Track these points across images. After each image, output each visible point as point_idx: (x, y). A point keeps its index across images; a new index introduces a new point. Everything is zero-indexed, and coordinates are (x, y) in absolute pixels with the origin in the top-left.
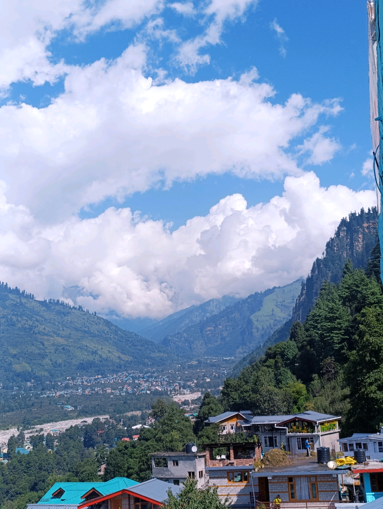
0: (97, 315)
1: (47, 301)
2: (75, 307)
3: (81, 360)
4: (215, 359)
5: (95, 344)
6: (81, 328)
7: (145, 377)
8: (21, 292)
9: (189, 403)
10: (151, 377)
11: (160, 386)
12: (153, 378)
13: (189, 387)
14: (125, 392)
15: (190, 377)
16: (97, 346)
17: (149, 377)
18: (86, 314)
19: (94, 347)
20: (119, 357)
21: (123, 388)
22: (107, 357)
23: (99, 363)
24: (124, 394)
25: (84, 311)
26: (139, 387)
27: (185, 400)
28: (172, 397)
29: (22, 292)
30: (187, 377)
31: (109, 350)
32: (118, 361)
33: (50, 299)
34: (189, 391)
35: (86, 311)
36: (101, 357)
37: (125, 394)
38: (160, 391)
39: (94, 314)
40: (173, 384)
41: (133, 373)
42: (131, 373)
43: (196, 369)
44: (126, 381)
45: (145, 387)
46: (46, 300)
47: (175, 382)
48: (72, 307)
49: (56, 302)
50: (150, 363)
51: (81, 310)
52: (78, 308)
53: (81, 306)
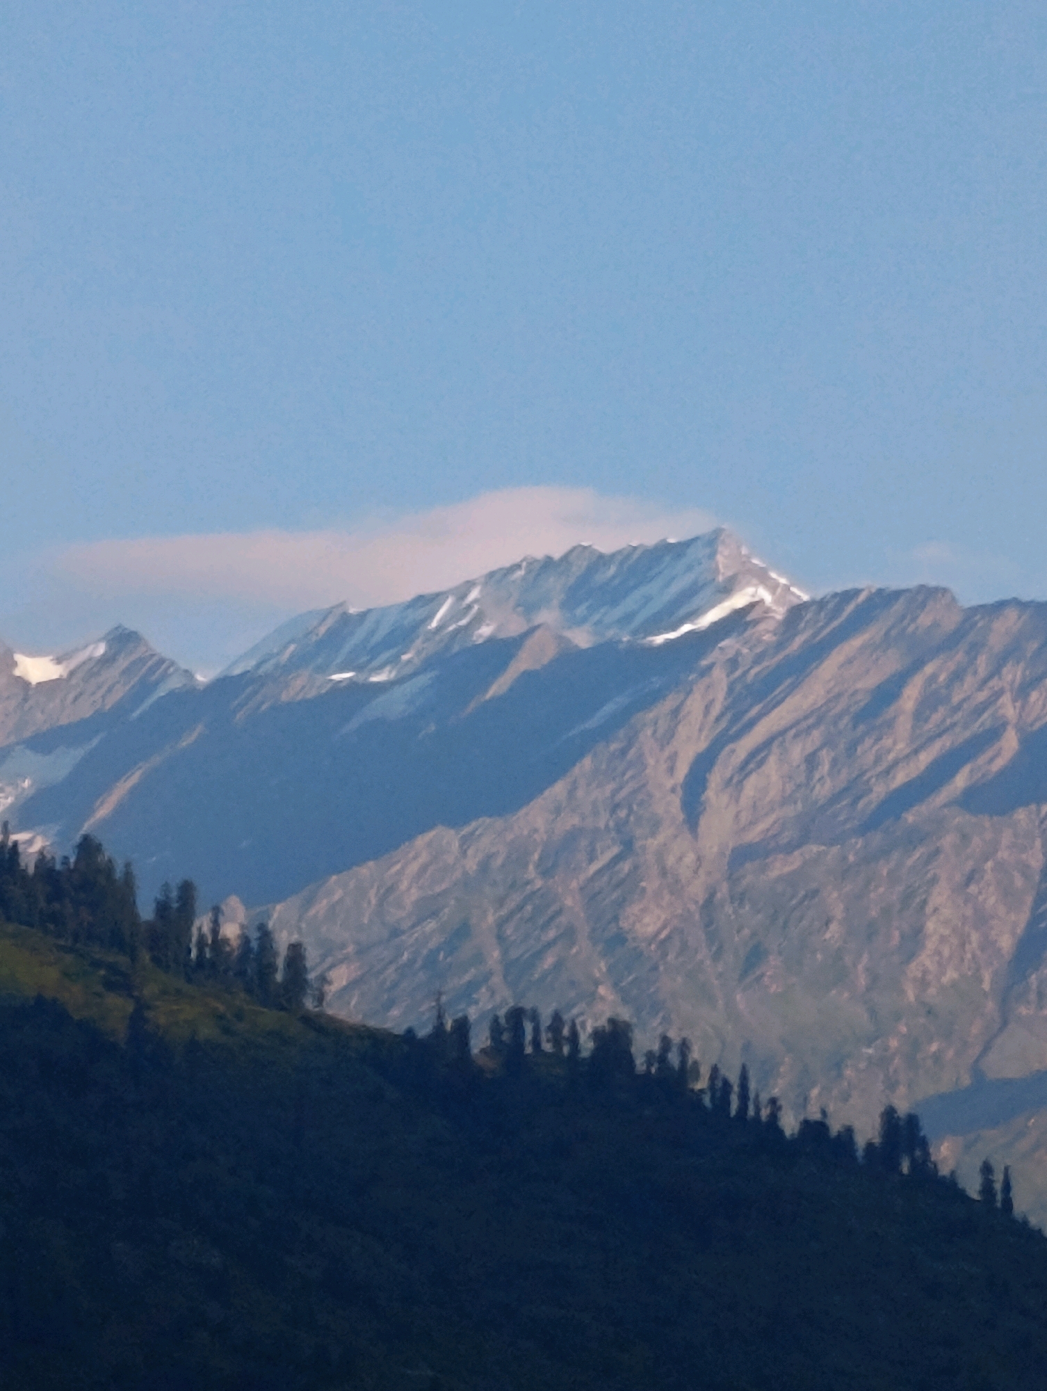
1: (479, 1041)
2: (835, 1127)
8: (146, 911)
25: (949, 1189)
29: (162, 908)
33: (517, 1015)
46: (463, 1027)
48: (790, 1124)
49: (587, 1046)
51: (905, 1167)
52: (870, 1146)
53: (912, 1121)
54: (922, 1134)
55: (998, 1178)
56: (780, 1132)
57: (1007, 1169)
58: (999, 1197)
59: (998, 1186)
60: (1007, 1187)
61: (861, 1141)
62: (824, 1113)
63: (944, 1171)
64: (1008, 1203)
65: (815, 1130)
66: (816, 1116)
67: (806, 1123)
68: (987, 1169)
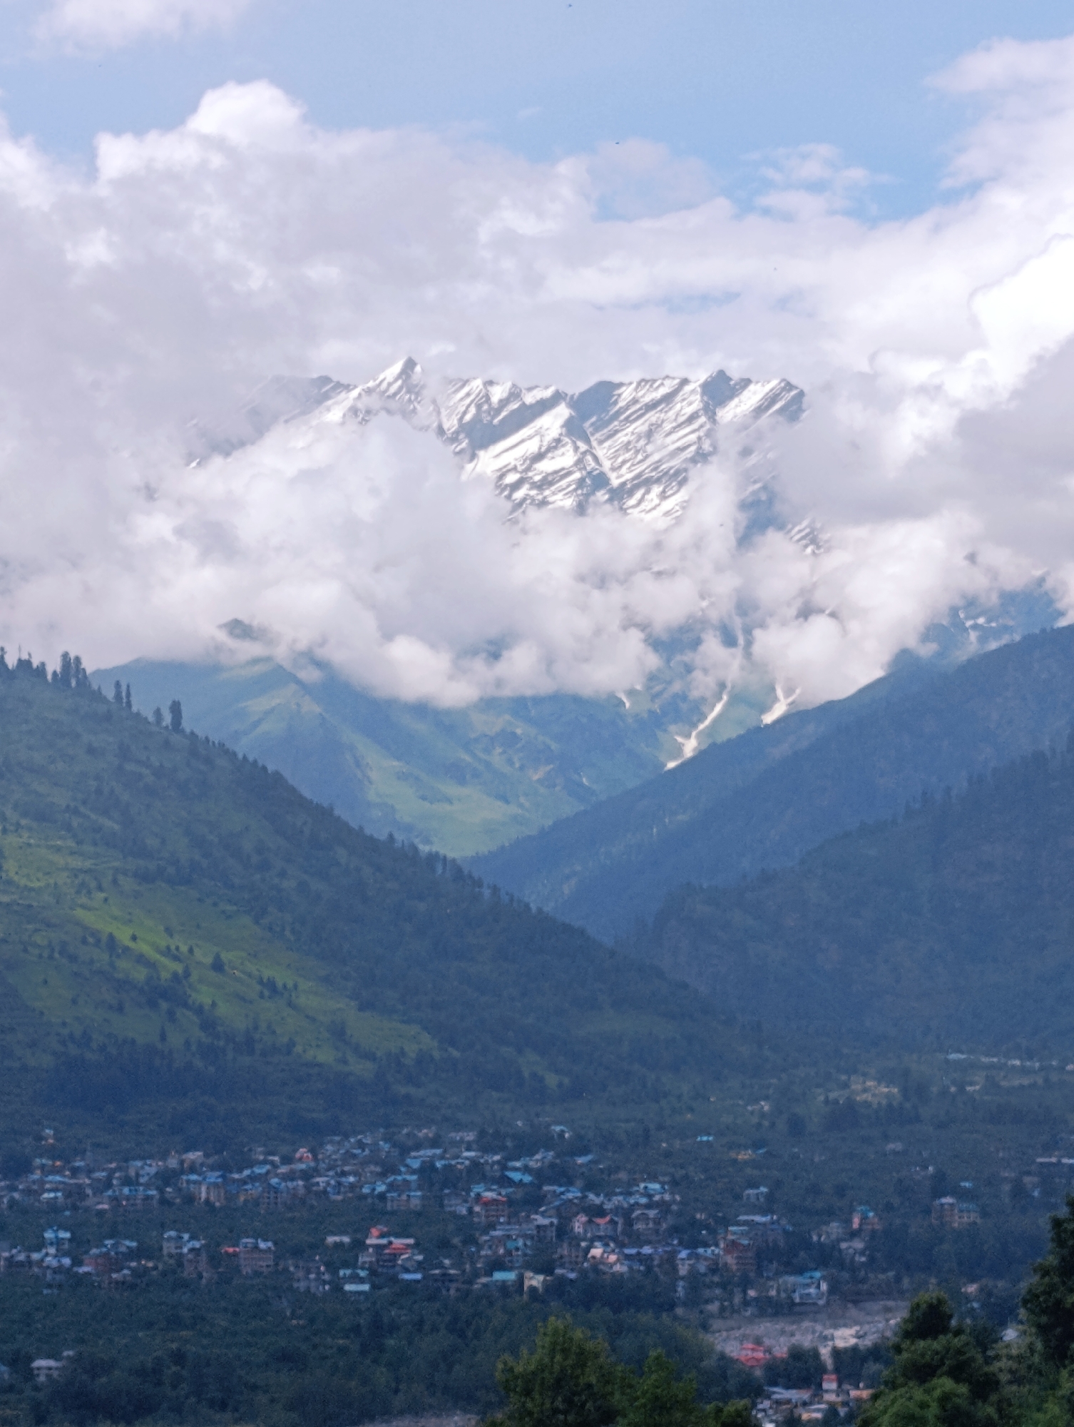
0: (187, 725)
2: (35, 663)
3: (71, 1036)
4: (1024, 1071)
5: (169, 932)
6: (76, 812)
7: (516, 1176)
9: (822, 1370)
10: (561, 1175)
11: (622, 1245)
12: (570, 1183)
13: (826, 1257)
14: (373, 1273)
15: (841, 1191)
16: (184, 949)
17: (541, 1176)
18: (108, 717)
19: (167, 952)
20: (339, 1033)
21: (359, 1245)
22: (256, 1028)
23: (198, 1063)
24: (366, 1287)
25: (97, 696)
26: (470, 1240)
27: (797, 1354)
28: (705, 1327)
30: (815, 1190)
31: (267, 974)
32: (325, 1056)
34: (824, 1287)
35: (110, 694)
36: (209, 1025)
37: (374, 1287)
38: (618, 1278)
39: (168, 719)
40: (713, 1232)
41: (434, 1143)
42: (418, 1147)
43: (886, 1138)
44: (382, 1197)
45: (510, 1245)
47: (726, 1222)
48: (11, 660)
50: (552, 1080)
51: (74, 683)
52: (55, 673)
53: (78, 659)
54: (82, 667)
55: (124, 688)
56: (5, 666)
57: (128, 686)
58: (125, 701)
59: (124, 694)
60: (128, 695)
61: (50, 670)
62: (30, 655)
63: (95, 687)
64: (129, 704)
65: (24, 664)
66: (25, 657)
67: (20, 660)
68: (118, 685)
